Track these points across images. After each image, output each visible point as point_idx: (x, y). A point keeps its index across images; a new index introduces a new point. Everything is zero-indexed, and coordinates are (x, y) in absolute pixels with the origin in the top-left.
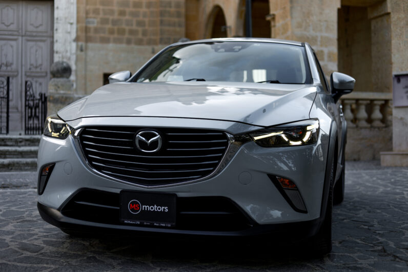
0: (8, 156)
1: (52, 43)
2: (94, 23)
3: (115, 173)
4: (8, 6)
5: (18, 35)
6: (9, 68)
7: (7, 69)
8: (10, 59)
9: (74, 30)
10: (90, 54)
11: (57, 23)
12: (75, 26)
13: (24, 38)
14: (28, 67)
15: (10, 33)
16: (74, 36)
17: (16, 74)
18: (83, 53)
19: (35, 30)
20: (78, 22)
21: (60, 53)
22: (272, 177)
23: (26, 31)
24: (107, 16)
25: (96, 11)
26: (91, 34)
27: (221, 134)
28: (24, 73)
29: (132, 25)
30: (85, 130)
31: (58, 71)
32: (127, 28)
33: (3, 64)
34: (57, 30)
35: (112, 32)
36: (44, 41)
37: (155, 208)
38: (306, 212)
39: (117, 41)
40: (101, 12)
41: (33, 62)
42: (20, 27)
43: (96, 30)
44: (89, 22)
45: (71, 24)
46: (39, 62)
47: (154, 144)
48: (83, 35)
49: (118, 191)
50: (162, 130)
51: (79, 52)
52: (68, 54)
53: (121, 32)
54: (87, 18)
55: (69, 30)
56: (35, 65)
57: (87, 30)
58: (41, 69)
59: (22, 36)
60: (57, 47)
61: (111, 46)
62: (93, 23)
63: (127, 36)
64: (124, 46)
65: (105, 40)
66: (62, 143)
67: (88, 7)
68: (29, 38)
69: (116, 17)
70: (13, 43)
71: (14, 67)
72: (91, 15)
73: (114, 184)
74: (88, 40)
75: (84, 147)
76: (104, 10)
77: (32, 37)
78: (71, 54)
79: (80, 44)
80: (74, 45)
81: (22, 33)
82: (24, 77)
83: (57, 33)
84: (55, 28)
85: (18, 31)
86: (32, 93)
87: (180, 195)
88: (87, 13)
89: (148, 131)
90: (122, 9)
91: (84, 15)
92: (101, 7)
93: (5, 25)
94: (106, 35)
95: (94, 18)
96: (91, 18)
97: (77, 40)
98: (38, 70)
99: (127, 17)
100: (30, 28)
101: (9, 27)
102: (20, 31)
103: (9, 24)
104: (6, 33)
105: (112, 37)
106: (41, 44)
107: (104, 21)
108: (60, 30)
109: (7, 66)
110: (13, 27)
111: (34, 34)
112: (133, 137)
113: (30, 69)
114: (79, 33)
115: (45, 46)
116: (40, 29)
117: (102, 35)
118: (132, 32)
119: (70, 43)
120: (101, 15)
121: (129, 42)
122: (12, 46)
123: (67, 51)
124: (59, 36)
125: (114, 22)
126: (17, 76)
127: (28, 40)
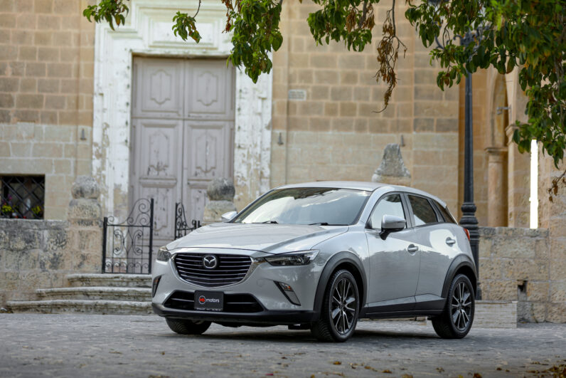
0: (147, 299)
1: (232, 131)
2: (303, 96)
3: (193, 281)
4: (161, 70)
5: (178, 119)
6: (162, 173)
7: (158, 174)
8: (163, 159)
9: (269, 110)
10: (295, 148)
11: (240, 98)
12: (269, 103)
13: (187, 123)
14: (194, 170)
15: (164, 115)
16: (267, 118)
17: (172, 182)
18: (283, 148)
19: (204, 108)
20: (274, 95)
21: (244, 149)
22: (278, 284)
23: (190, 112)
24: (325, 84)
25: (306, 77)
26: (297, 115)
27: (248, 258)
28: (185, 182)
29: (367, 98)
30: (178, 255)
31: (216, 192)
32: (358, 103)
33: (153, 166)
34: (239, 109)
35: (331, 111)
36: (219, 128)
37: (213, 300)
38: (300, 305)
39: (340, 126)
40: (314, 77)
41: (201, 163)
42: (181, 105)
43: (306, 108)
44: (294, 96)
45: (263, 99)
46: (211, 164)
47: (213, 263)
48: (282, 117)
49: (193, 291)
50: (218, 256)
51: (276, 146)
52: (258, 150)
53: (348, 110)
54: (290, 87)
55: (259, 111)
56: (204, 168)
57: (289, 108)
58: (214, 174)
59: (184, 120)
60: (240, 138)
61: (330, 134)
62: (301, 96)
63: (358, 116)
64: (353, 133)
65: (320, 125)
66: (165, 263)
67: (292, 70)
68: (195, 123)
69: (339, 84)
70: (169, 131)
71: (170, 171)
72: (297, 83)
73: (190, 287)
74: (291, 125)
75: (176, 265)
76: (318, 74)
77: (199, 121)
78: (263, 150)
79: (278, 132)
80: (268, 134)
81: (184, 116)
82: (185, 188)
83: (240, 114)
84: (237, 107)
85: (177, 112)
86: (183, 220)
87: (226, 293)
88: (290, 79)
89: (210, 256)
90: (350, 70)
91: (286, 84)
92: (315, 69)
93: (157, 102)
94: (323, 116)
95: (303, 87)
96: (297, 87)
97: (272, 125)
98: (209, 176)
99: (359, 85)
100: (197, 106)
101: (163, 106)
102: (181, 112)
103: (163, 100)
104: (158, 115)
105: (332, 118)
106: (215, 133)
107: (319, 93)
108: (244, 111)
109: (158, 169)
110: (169, 105)
111: (204, 116)
112: (201, 259)
113: (196, 175)
114: (276, 114)
115: (220, 136)
116: (214, 107)
117: (316, 116)
118: (366, 110)
119: (261, 131)
120: (315, 83)
121: (361, 127)
122: (167, 137)
123: (256, 146)
124: (243, 119)
125: (336, 94)
126: (173, 186)
127: (193, 127)
